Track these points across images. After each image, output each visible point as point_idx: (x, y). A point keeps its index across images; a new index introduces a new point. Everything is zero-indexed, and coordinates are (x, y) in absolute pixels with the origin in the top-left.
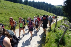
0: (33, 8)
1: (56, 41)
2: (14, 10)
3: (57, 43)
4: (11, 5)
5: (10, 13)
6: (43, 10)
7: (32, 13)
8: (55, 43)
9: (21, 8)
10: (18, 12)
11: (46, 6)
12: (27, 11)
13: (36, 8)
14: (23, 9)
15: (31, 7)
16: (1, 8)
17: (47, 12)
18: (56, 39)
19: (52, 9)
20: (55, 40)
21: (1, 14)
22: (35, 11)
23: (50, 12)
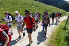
0: (42, 4)
1: (66, 39)
2: (25, 5)
3: (67, 40)
4: (22, 1)
5: (21, 9)
6: (53, 6)
7: (42, 9)
8: (65, 40)
9: (31, 3)
10: (28, 8)
11: (56, 2)
12: (36, 7)
13: (46, 4)
14: (33, 4)
15: (40, 3)
16: (14, 4)
17: (57, 8)
18: (67, 37)
19: (63, 4)
20: (65, 37)
21: (13, 9)
22: (44, 6)
23: (60, 8)
